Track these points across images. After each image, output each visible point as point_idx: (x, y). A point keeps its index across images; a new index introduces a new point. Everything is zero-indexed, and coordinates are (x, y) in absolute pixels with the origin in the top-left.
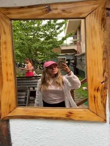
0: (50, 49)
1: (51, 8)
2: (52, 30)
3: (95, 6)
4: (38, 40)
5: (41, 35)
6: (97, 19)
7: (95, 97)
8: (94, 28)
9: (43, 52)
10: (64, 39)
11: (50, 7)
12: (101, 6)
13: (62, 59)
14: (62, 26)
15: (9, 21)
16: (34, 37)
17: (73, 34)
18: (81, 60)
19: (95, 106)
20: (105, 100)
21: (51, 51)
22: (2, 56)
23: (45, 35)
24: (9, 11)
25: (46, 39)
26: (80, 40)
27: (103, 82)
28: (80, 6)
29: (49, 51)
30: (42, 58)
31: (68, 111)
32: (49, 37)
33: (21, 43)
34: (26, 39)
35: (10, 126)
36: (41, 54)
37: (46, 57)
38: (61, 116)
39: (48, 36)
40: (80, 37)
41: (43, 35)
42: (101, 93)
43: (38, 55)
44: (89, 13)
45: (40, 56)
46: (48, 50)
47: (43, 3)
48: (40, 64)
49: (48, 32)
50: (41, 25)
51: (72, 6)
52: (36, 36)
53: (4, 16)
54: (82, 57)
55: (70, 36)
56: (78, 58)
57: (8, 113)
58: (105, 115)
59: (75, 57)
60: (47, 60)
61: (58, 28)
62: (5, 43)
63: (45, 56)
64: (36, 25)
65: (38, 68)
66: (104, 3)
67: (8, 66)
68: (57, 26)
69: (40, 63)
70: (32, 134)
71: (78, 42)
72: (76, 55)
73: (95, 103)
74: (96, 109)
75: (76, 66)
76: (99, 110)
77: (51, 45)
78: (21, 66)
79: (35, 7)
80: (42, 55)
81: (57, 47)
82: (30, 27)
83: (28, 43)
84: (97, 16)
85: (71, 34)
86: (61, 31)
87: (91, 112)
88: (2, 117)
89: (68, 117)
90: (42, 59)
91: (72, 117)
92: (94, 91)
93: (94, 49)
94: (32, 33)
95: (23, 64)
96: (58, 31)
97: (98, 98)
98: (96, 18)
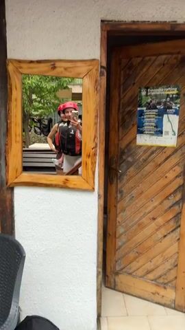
0: (54, 91)
1: (56, 65)
6: (91, 82)
7: (86, 164)
9: (42, 97)
21: (55, 96)
24: (21, 65)
27: (93, 148)
29: (52, 96)
30: (40, 108)
36: (39, 99)
42: (92, 159)
43: (34, 103)
44: (86, 74)
46: (50, 92)
48: (35, 122)
53: (17, 70)
58: (94, 183)
60: (47, 114)
63: (44, 105)
65: (33, 130)
69: (36, 119)
74: (87, 175)
76: (89, 177)
77: (54, 84)
80: (40, 102)
81: (65, 88)
89: (65, 184)
90: (40, 111)
93: (88, 112)
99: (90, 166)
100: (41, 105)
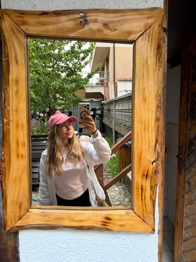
0: (73, 91)
1: (88, 18)
2: (76, 61)
3: (150, 21)
4: (59, 76)
5: (62, 67)
6: (151, 46)
7: (142, 189)
8: (147, 62)
9: (64, 96)
10: (90, 76)
11: (86, 17)
12: (158, 21)
13: (85, 107)
14: (88, 55)
15: (25, 38)
16: (53, 71)
17: (100, 69)
18: (109, 110)
19: (142, 205)
20: (155, 193)
21: (74, 95)
22: (10, 107)
23: (67, 68)
24: (24, 19)
25: (68, 75)
26: (108, 78)
27: (154, 162)
28: (129, 19)
29: (71, 94)
30: (62, 104)
31: (104, 216)
32: (72, 72)
33: (37, 80)
34: (43, 73)
35: (20, 243)
36: (61, 97)
37: (68, 104)
38: (95, 225)
39: (71, 69)
40: (108, 74)
41: (65, 67)
42: (151, 181)
43: (58, 101)
44: (141, 33)
45: (59, 101)
46: (70, 92)
47: (76, 8)
49: (70, 64)
50: (63, 52)
51: (118, 17)
52: (56, 68)
53: (17, 28)
54: (110, 106)
55: (96, 72)
56: (106, 108)
57: (17, 219)
58: (154, 219)
59: (102, 105)
60: (68, 108)
61: (83, 58)
62: (17, 82)
63: (66, 102)
64: (56, 51)
66: (162, 18)
67: (20, 128)
68: (82, 55)
70: (52, 257)
71: (105, 82)
72: (103, 102)
73: (142, 199)
74: (143, 210)
75: (103, 119)
76: (147, 212)
77: (74, 85)
78: (36, 117)
79: (64, 15)
80: (62, 100)
81: (81, 89)
82: (49, 54)
83: (45, 80)
84: (152, 41)
85: (99, 69)
86: (86, 64)
87: (135, 215)
88: (8, 228)
89: (104, 225)
90: (62, 106)
91: (110, 226)
92: (142, 178)
93: (145, 99)
94: (51, 64)
95: (38, 113)
96: (83, 63)
97: (147, 191)
98: (150, 44)
99: (148, 192)
100: (63, 102)
